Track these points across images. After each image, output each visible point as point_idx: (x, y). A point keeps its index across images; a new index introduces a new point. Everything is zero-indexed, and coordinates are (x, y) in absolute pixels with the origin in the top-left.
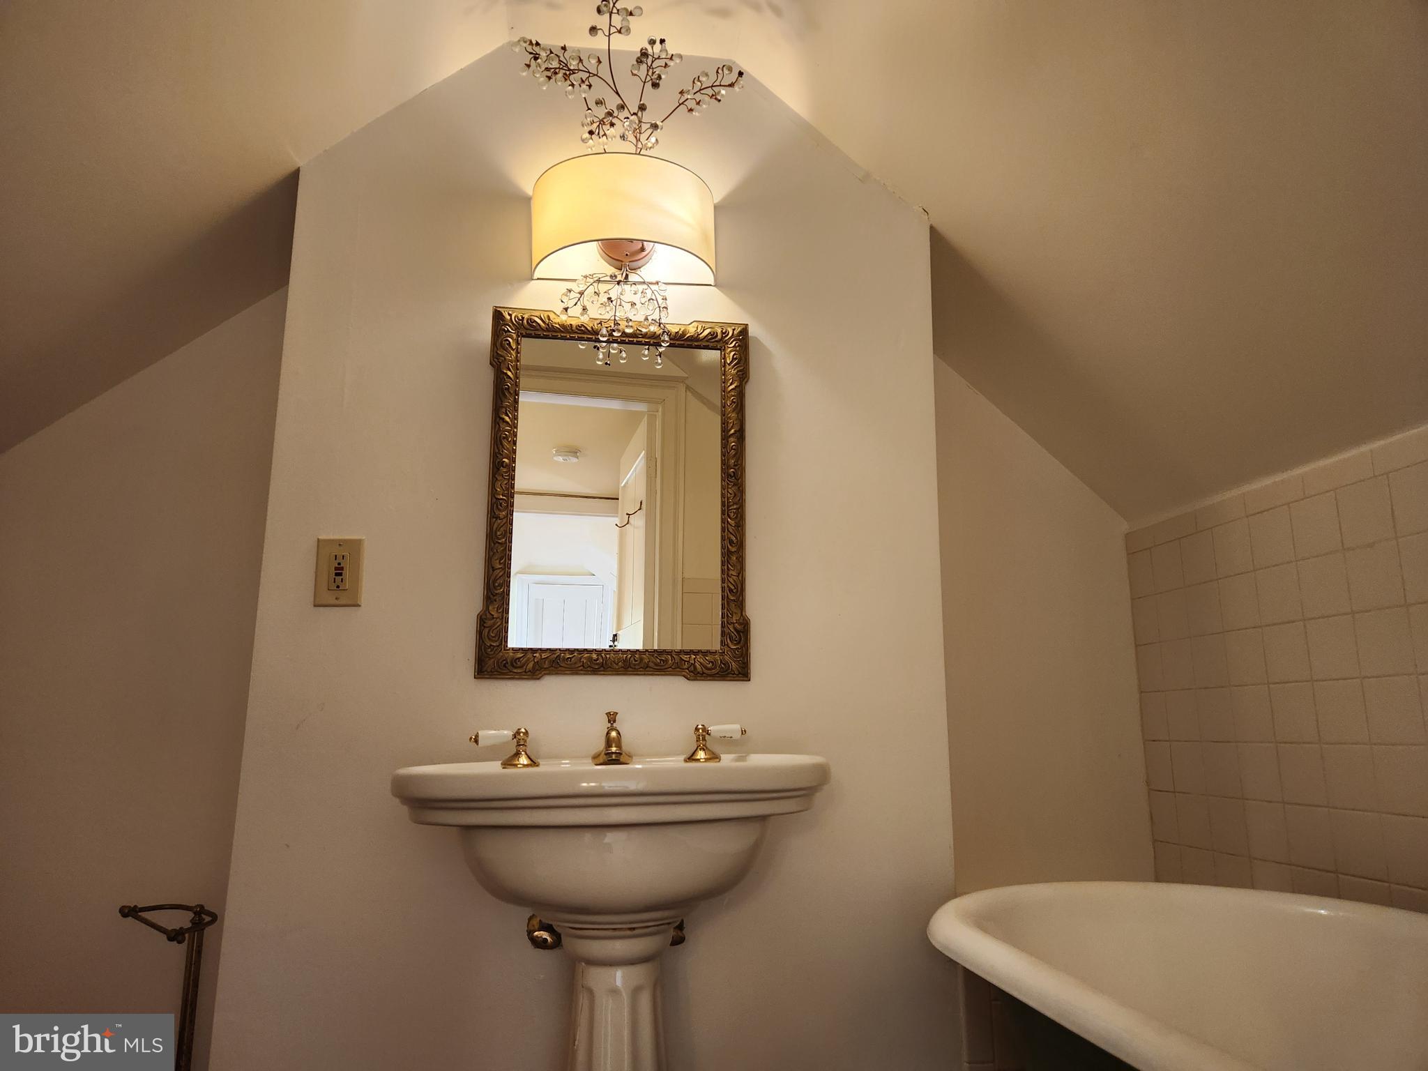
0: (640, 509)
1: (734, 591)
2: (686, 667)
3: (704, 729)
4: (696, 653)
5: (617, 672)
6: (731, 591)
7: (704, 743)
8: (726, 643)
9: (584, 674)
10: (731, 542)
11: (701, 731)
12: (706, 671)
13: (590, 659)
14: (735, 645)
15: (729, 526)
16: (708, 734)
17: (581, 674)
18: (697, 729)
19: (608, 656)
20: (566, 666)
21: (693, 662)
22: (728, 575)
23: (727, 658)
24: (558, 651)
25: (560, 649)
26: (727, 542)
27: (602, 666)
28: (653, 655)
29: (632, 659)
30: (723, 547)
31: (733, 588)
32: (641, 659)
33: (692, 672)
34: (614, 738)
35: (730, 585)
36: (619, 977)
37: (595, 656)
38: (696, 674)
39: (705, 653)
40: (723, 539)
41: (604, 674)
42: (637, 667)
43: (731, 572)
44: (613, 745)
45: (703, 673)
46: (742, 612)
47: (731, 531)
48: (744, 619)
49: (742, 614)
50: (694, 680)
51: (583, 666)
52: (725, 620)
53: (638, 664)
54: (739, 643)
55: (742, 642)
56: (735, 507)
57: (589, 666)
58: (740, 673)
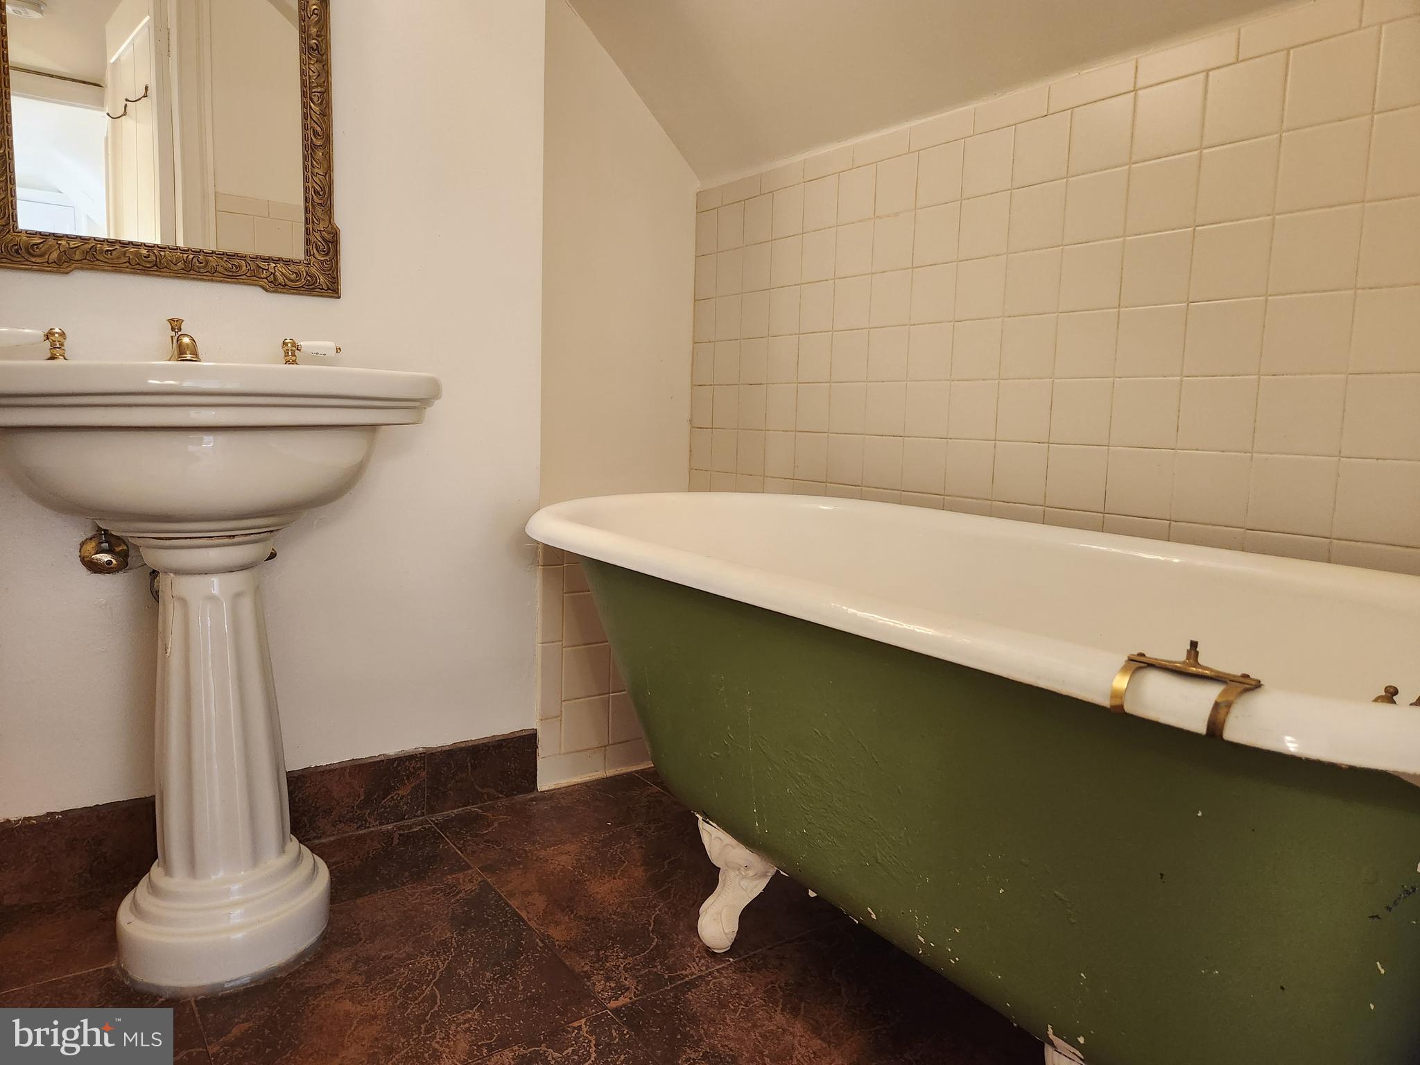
0: (145, 96)
1: (321, 193)
2: (264, 275)
3: (294, 344)
4: (277, 261)
5: (176, 275)
6: (316, 192)
7: (294, 358)
8: (312, 253)
9: (131, 273)
10: (316, 134)
11: (289, 345)
12: (289, 283)
13: (137, 254)
14: (324, 256)
15: (312, 112)
16: (297, 349)
17: (126, 272)
18: (285, 344)
19: (162, 253)
20: (106, 260)
21: (273, 271)
22: (312, 173)
23: (313, 270)
24: (92, 241)
25: (95, 239)
26: (310, 133)
27: (156, 265)
28: (222, 259)
29: (195, 260)
30: (305, 138)
31: (319, 189)
32: (207, 262)
33: (271, 282)
34: (187, 345)
35: (315, 185)
36: (216, 584)
37: (144, 252)
38: (276, 286)
39: (288, 262)
40: (305, 128)
41: (159, 276)
42: (202, 270)
43: (316, 170)
44: (188, 352)
45: (286, 285)
46: (330, 219)
47: (315, 119)
48: (333, 228)
49: (330, 222)
50: (274, 292)
51: (129, 263)
52: (310, 226)
53: (204, 268)
54: (327, 254)
55: (331, 253)
56: (319, 90)
57: (138, 264)
58: (329, 289)
